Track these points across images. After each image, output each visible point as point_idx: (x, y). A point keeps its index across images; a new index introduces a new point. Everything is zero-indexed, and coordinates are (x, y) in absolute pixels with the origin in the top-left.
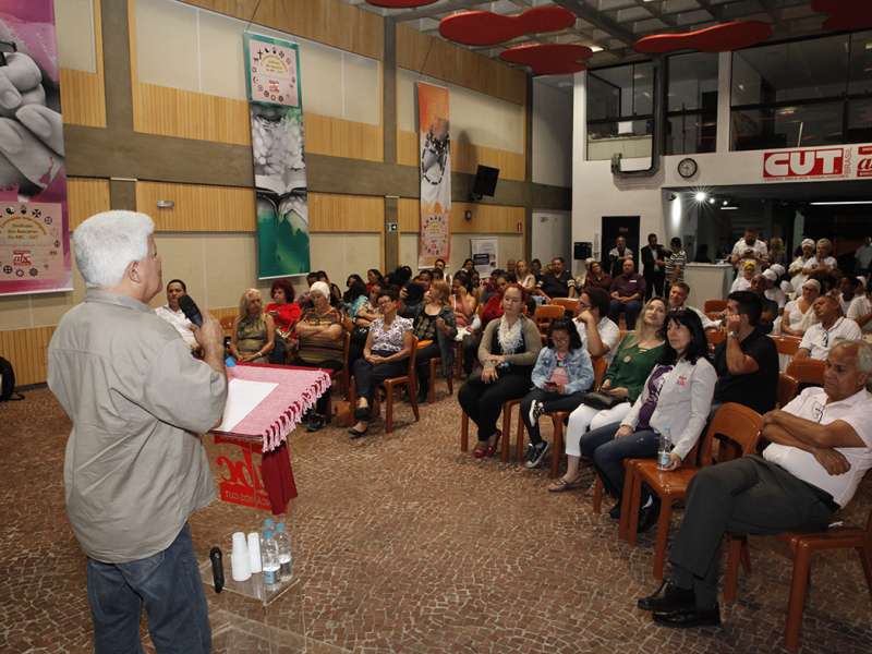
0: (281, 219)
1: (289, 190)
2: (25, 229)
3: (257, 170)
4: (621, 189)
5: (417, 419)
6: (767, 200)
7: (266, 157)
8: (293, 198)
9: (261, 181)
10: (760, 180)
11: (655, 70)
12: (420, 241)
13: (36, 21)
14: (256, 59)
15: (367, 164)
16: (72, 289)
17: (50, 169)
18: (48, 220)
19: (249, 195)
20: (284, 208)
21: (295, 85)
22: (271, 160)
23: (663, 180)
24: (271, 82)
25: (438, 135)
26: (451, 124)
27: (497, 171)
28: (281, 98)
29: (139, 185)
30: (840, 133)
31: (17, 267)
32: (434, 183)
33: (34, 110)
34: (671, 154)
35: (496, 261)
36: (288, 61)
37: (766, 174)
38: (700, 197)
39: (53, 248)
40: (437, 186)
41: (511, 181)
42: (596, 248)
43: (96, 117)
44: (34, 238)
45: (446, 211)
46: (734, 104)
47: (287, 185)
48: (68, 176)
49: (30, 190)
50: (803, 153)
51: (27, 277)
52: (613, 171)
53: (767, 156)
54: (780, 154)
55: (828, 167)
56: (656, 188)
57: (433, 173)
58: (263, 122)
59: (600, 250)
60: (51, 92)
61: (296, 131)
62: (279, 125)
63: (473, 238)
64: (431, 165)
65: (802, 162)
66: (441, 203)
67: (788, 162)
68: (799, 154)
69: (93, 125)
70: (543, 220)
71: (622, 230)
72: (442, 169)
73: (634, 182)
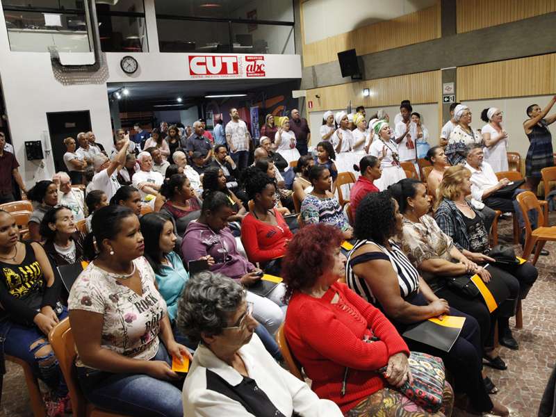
4: (64, 83)
10: (187, 77)
23: (107, 76)
37: (192, 73)
42: (46, 147)
50: (214, 57)
52: (53, 65)
53: (191, 58)
54: (199, 57)
55: (230, 69)
56: (101, 82)
59: (50, 148)
65: (214, 65)
67: (205, 64)
68: (211, 59)
71: (68, 125)
73: (75, 77)
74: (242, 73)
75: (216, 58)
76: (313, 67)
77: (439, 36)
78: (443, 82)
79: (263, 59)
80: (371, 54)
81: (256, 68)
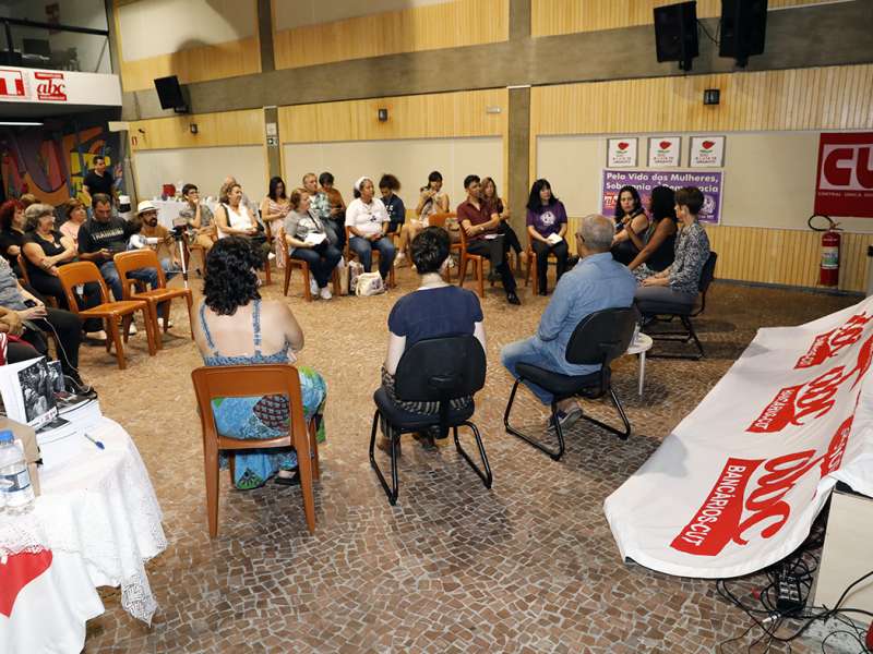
74: (30, 95)
76: (135, 93)
77: (260, 71)
78: (267, 121)
79: (62, 77)
80: (197, 84)
81: (53, 88)
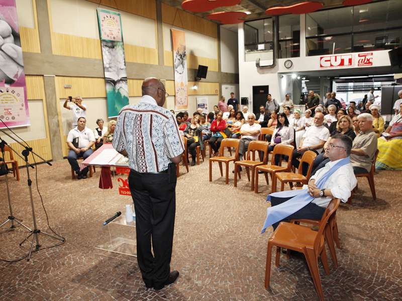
0: (117, 91)
1: (119, 79)
2: (9, 99)
3: (105, 70)
4: (260, 74)
5: (188, 172)
6: (321, 77)
7: (109, 64)
8: (121, 82)
9: (107, 75)
10: (319, 69)
11: (273, 22)
12: (175, 99)
13: (8, 6)
14: (103, 21)
15: (151, 66)
16: (30, 125)
17: (18, 72)
18: (18, 95)
19: (102, 81)
20: (118, 86)
21: (120, 32)
22: (111, 65)
23: (278, 70)
24: (110, 31)
25: (181, 52)
26: (187, 47)
27: (207, 67)
28: (114, 38)
29: (56, 78)
30: (350, 48)
31: (6, 116)
32: (180, 73)
33: (10, 46)
34: (281, 58)
35: (207, 107)
36: (117, 21)
37: (321, 66)
38: (294, 76)
39: (21, 107)
40: (182, 75)
41: (213, 72)
42: (250, 100)
43: (36, 48)
44: (12, 103)
45: (186, 86)
46: (307, 36)
47: (118, 76)
48: (26, 75)
49: (10, 82)
50: (336, 57)
51: (11, 120)
52: (257, 66)
54: (327, 57)
55: (346, 62)
56: (275, 72)
57: (180, 69)
58: (107, 48)
59: (252, 101)
60: (16, 37)
61: (121, 52)
62: (114, 49)
63: (197, 97)
64: (178, 66)
65: (336, 61)
66: (184, 82)
67: (330, 61)
68: (334, 57)
69: (35, 52)
70: (226, 88)
71: (261, 91)
72: (183, 67)
73: (266, 71)
74: (354, 65)
75: (337, 57)
79: (372, 54)
81: (366, 60)
